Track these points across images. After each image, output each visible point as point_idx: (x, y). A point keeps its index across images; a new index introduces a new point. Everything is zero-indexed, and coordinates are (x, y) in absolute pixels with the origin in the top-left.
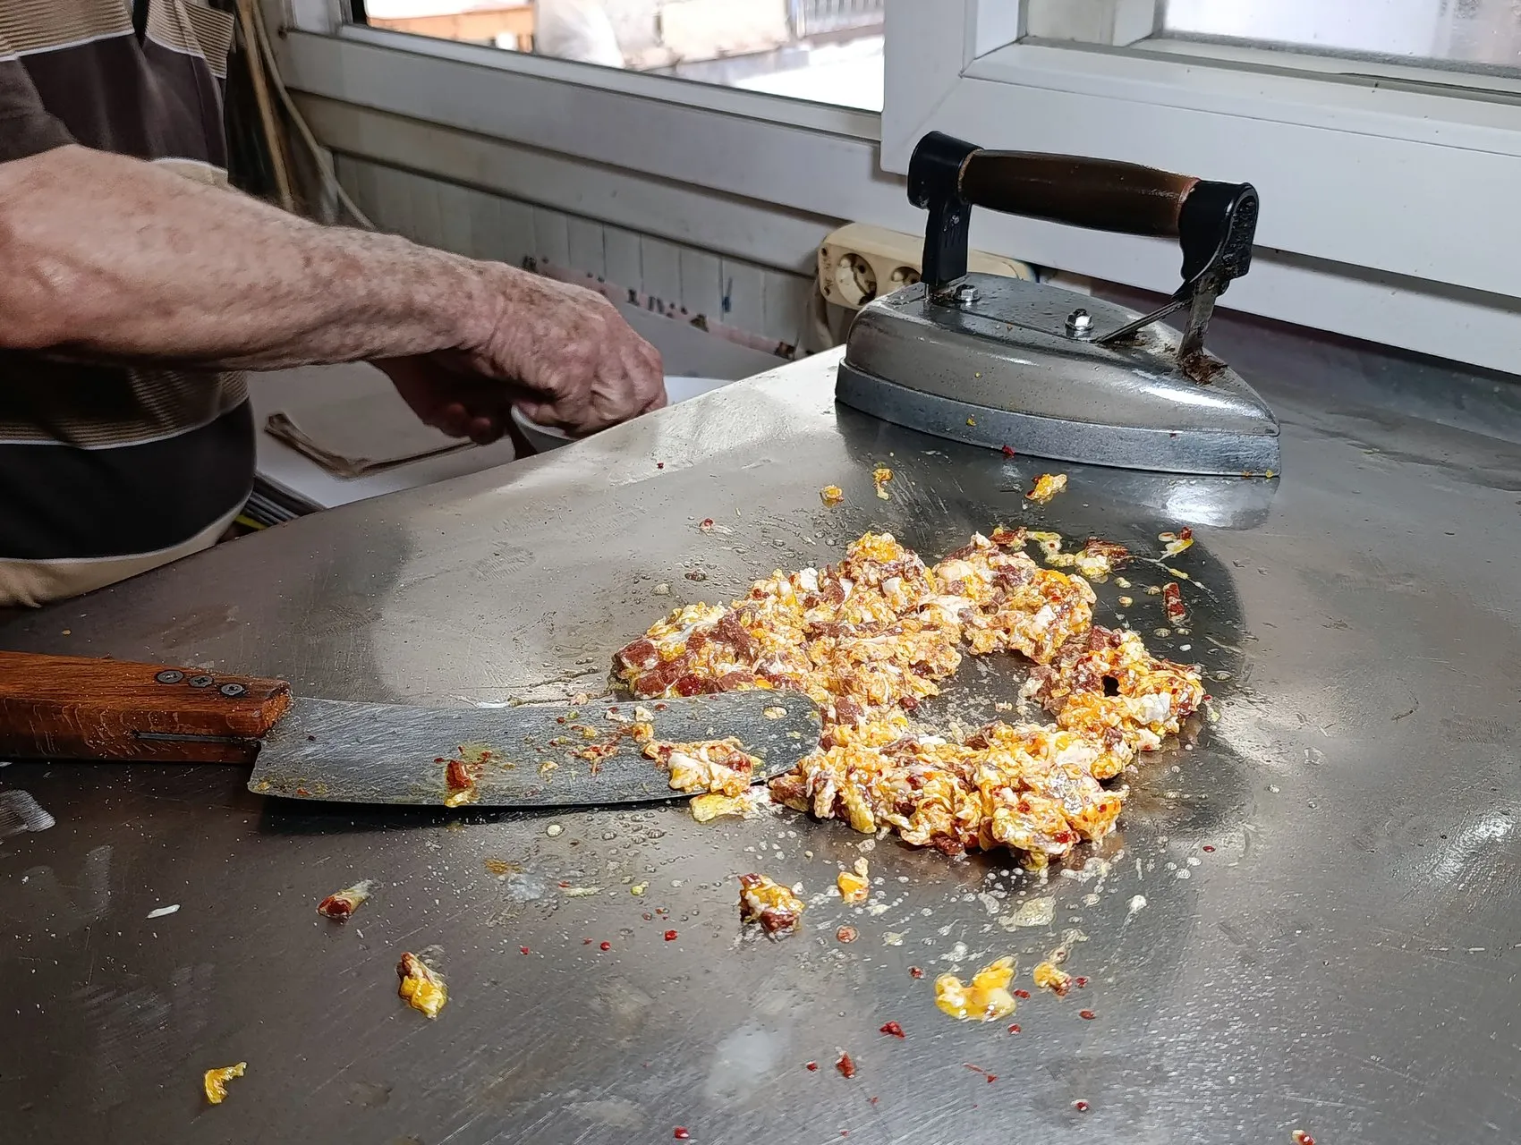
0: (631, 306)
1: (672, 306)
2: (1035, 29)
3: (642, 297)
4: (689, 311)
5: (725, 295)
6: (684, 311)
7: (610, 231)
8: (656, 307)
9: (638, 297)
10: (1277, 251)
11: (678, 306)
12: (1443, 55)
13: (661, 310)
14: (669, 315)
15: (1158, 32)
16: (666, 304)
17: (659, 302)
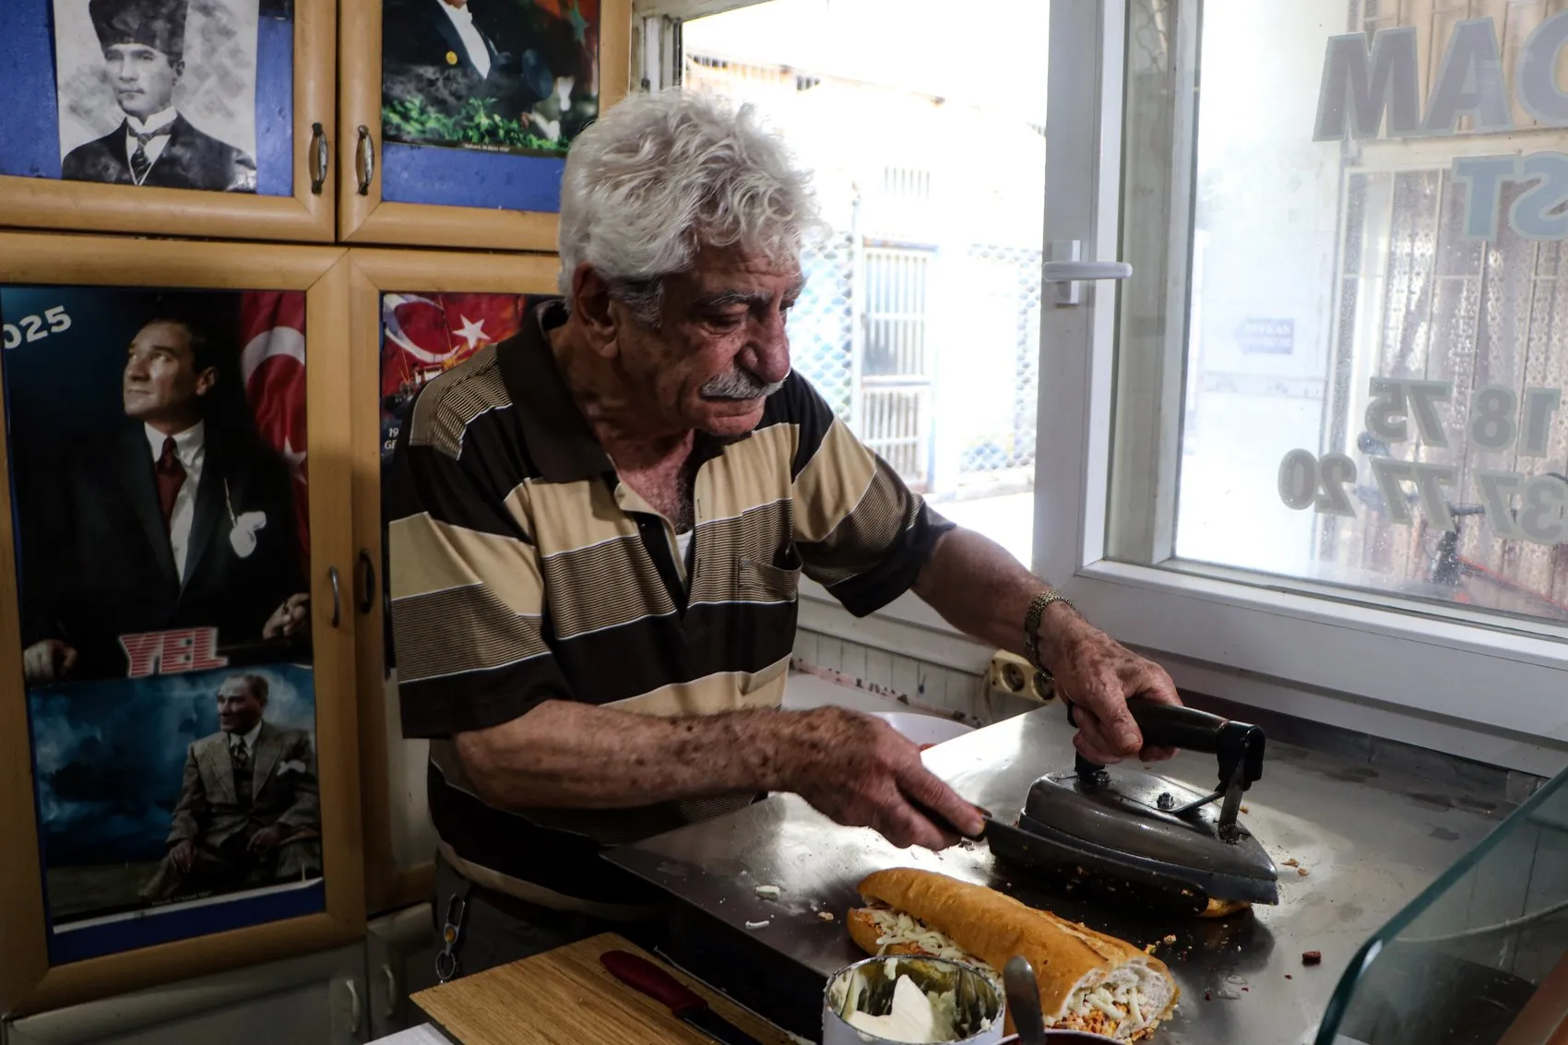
0: (859, 688)
1: (886, 689)
2: (1111, 553)
3: (866, 684)
4: (896, 692)
5: (921, 682)
6: (893, 692)
7: (845, 644)
8: (874, 689)
9: (862, 684)
10: (1242, 670)
11: (889, 689)
12: (1314, 576)
13: (878, 691)
14: (883, 694)
15: (1173, 557)
16: (882, 688)
17: (877, 687)
